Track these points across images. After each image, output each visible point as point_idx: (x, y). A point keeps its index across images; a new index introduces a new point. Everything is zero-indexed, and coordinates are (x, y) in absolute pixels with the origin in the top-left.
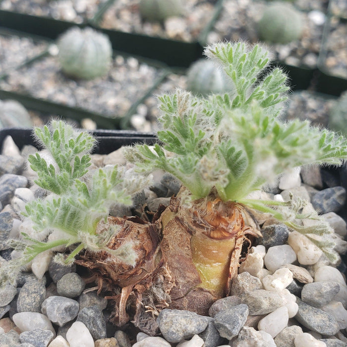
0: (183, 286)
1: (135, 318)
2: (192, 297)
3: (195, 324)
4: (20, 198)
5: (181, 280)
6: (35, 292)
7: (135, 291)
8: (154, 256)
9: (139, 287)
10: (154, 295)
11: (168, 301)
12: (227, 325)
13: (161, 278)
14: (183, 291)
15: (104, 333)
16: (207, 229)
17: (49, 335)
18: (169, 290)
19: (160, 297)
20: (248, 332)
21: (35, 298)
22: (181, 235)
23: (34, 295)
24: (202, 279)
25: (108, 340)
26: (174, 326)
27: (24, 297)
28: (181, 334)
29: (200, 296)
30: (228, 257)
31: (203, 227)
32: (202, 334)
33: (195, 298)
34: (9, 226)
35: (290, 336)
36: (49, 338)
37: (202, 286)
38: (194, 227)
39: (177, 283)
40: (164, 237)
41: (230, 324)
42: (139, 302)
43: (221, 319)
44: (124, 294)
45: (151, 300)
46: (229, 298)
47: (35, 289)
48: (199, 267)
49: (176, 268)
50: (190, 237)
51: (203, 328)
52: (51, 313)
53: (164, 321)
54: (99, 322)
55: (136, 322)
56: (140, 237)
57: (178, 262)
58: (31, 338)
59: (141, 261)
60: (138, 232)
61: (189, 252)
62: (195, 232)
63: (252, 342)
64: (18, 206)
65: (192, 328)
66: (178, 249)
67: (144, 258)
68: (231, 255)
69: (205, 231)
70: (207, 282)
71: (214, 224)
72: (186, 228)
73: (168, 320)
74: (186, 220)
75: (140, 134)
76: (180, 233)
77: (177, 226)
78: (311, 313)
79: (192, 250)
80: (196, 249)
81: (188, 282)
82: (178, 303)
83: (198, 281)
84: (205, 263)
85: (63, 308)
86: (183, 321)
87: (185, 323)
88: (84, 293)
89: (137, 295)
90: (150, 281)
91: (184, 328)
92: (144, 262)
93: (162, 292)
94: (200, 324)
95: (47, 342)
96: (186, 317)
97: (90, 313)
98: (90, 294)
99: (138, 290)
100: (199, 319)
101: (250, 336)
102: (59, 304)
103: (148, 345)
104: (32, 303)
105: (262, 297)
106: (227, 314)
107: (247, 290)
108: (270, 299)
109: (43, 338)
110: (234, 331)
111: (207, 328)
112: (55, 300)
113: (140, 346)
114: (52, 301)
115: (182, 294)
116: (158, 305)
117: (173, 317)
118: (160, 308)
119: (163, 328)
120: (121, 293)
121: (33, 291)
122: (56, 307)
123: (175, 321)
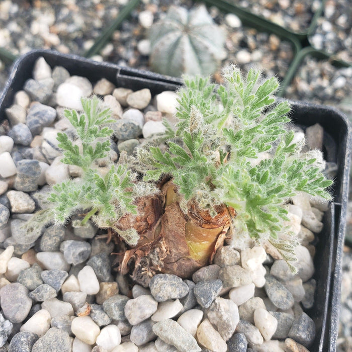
0: (175, 255)
1: (134, 273)
2: (181, 263)
3: (178, 292)
4: (49, 143)
5: (174, 251)
6: (56, 236)
7: (136, 255)
8: (155, 228)
10: (151, 260)
11: (160, 266)
12: (202, 299)
13: (158, 250)
14: (175, 258)
15: (108, 278)
17: (64, 275)
18: (163, 259)
19: (155, 263)
20: (218, 306)
21: (55, 240)
22: (179, 218)
23: (55, 238)
24: (191, 253)
25: (110, 285)
26: (161, 292)
27: (47, 240)
28: (166, 298)
29: (188, 263)
31: (197, 219)
33: (183, 264)
34: (38, 173)
35: (252, 308)
36: (65, 278)
37: (190, 257)
38: (190, 217)
39: (170, 252)
40: (166, 213)
41: (204, 298)
42: (138, 264)
43: (199, 292)
44: (126, 256)
45: (148, 262)
46: (211, 267)
47: (56, 233)
48: (190, 244)
49: (172, 241)
50: (186, 223)
51: (183, 295)
52: (68, 257)
53: (155, 286)
54: (105, 271)
55: (134, 277)
56: (145, 209)
57: (174, 236)
58: (50, 278)
59: (144, 231)
60: (145, 204)
61: (184, 232)
62: (190, 220)
63: (219, 315)
64: (46, 151)
65: (175, 295)
66: (175, 227)
67: (147, 229)
68: (218, 237)
69: (199, 222)
70: (195, 254)
71: (207, 219)
72: (184, 215)
73: (158, 286)
76: (178, 216)
77: (177, 209)
78: (275, 287)
79: (186, 231)
80: (189, 232)
81: (180, 253)
82: (169, 266)
83: (188, 253)
84: (195, 241)
85: (77, 254)
86: (169, 289)
87: (171, 291)
88: (96, 238)
89: (137, 258)
90: (148, 249)
91: (169, 295)
92: (146, 232)
93: (157, 259)
94: (182, 293)
95: (62, 282)
96: (172, 285)
97: (99, 262)
98: (100, 240)
99: (138, 255)
100: (183, 288)
101: (218, 310)
102: (74, 250)
103: (139, 304)
104: (53, 244)
105: (235, 278)
106: (205, 288)
107: (227, 263)
108: (241, 280)
109: (59, 278)
110: (206, 305)
111: (187, 295)
112: (71, 245)
113: (133, 303)
114: (69, 247)
115: (173, 260)
116: (152, 267)
117: (162, 284)
118: (154, 270)
119: (153, 291)
120: (123, 255)
121: (54, 234)
122: (72, 252)
123: (163, 289)
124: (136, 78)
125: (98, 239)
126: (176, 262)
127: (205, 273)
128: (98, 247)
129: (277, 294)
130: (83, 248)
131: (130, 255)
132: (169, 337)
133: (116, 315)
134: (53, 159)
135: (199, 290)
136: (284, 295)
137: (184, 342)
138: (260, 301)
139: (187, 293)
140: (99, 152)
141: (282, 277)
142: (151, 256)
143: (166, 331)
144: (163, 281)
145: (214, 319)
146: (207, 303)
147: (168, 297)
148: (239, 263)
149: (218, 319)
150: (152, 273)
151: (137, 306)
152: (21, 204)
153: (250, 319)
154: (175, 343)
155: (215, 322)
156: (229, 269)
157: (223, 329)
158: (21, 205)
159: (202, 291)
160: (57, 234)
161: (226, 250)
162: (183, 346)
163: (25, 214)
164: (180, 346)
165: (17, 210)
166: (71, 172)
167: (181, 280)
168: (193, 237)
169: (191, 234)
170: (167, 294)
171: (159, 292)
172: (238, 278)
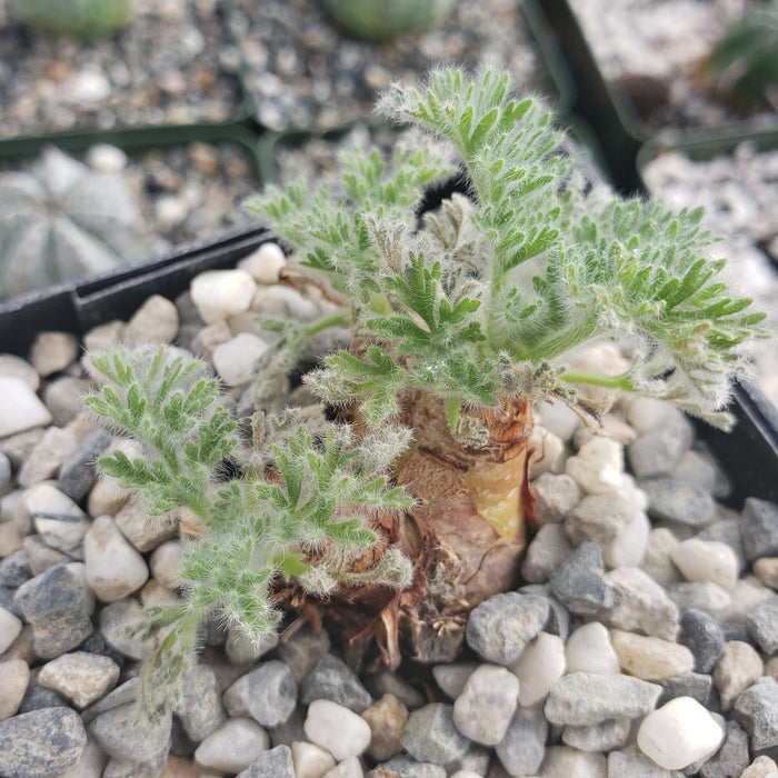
0: (472, 556)
2: (489, 567)
3: (535, 619)
4: (49, 517)
5: (465, 549)
6: (206, 691)
7: (405, 608)
8: (402, 530)
9: (406, 600)
10: (436, 598)
11: (462, 595)
12: (589, 597)
13: (441, 567)
14: (474, 564)
16: (496, 451)
17: (285, 755)
18: (459, 579)
19: (448, 597)
20: (620, 589)
21: (210, 700)
22: (444, 477)
23: (207, 697)
24: (500, 531)
26: (507, 641)
28: (521, 646)
29: (501, 557)
31: (487, 452)
32: (550, 628)
33: (494, 564)
34: (76, 591)
35: (664, 555)
36: (289, 759)
37: (501, 541)
38: (470, 457)
39: (460, 557)
41: (591, 592)
42: (418, 624)
43: (570, 590)
44: (389, 623)
45: (432, 607)
46: (541, 535)
47: (203, 685)
48: (489, 513)
49: (452, 534)
50: (466, 475)
51: (545, 617)
52: (264, 714)
53: (487, 639)
54: (355, 686)
55: (422, 656)
57: (451, 521)
61: (468, 498)
62: (473, 464)
63: (635, 603)
64: (56, 536)
66: (444, 501)
67: (391, 543)
69: (493, 455)
70: (506, 529)
71: (506, 438)
72: (454, 464)
73: (492, 634)
74: (446, 449)
75: (178, 255)
76: (440, 474)
77: (428, 463)
79: (473, 493)
80: (478, 489)
81: (479, 546)
82: (473, 586)
83: (496, 536)
84: (496, 503)
85: (277, 693)
86: (516, 623)
87: (521, 626)
88: (286, 640)
89: (408, 613)
90: (421, 579)
91: (523, 636)
93: (448, 587)
94: (540, 614)
95: (290, 770)
96: (514, 613)
97: (335, 679)
98: (294, 637)
99: (408, 604)
100: (535, 605)
101: (627, 595)
102: (267, 692)
103: (485, 695)
104: (211, 711)
105: (610, 519)
106: (574, 574)
107: (563, 507)
108: (623, 515)
109: (280, 767)
110: (605, 602)
111: (552, 613)
112: (252, 685)
113: (471, 702)
114: (250, 693)
115: (474, 570)
116: (447, 611)
117: (498, 625)
118: (454, 613)
119: (489, 651)
120: (382, 625)
121: (202, 689)
122: (264, 698)
123: (505, 632)
124: (121, 287)
125: (290, 639)
126: (480, 569)
127: (542, 553)
128: (301, 650)
129: (679, 504)
130: (276, 676)
131: (394, 616)
132: (595, 708)
133: (451, 749)
134: (79, 545)
135: (569, 586)
136: (691, 495)
137: (625, 697)
138: (664, 534)
139: (547, 608)
141: (662, 466)
142: (434, 589)
143: (579, 703)
144: (493, 620)
145: (629, 618)
146: (603, 597)
147: (524, 640)
148: (584, 493)
149: (637, 615)
150: (455, 621)
151: (483, 701)
152: (89, 677)
153: (677, 577)
154: (612, 710)
155: (634, 624)
156: (581, 513)
157: (657, 625)
158: (92, 681)
159: (577, 584)
160: (206, 687)
161: (546, 486)
162: (629, 704)
163: (112, 694)
164: (627, 709)
165: (93, 695)
166: (139, 544)
167: (515, 594)
168: (490, 496)
169: (485, 492)
170: (519, 637)
171: (504, 644)
172: (615, 516)
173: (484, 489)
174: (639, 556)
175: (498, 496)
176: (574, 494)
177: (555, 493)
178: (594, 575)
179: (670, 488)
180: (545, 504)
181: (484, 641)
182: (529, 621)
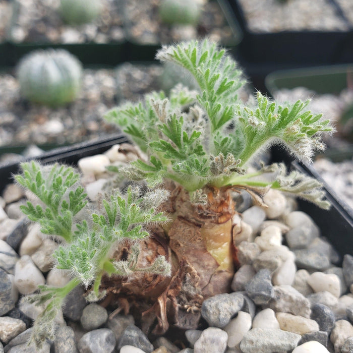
0: (205, 275)
2: (214, 282)
3: (236, 303)
5: (201, 271)
6: (68, 338)
7: (169, 297)
8: (170, 259)
9: (171, 292)
10: (186, 293)
12: (263, 293)
13: (188, 277)
14: (206, 279)
15: (151, 347)
16: (214, 217)
18: (197, 284)
19: (193, 293)
20: (280, 291)
21: (70, 342)
22: (190, 231)
23: (68, 341)
24: (219, 263)
25: (160, 351)
26: (221, 313)
28: (229, 317)
29: (220, 278)
30: (230, 235)
31: (210, 217)
32: (244, 309)
33: (217, 281)
35: (303, 280)
37: (220, 268)
38: (202, 220)
39: (199, 275)
41: (264, 291)
42: (177, 306)
43: (254, 290)
45: (185, 299)
46: (241, 269)
47: (67, 334)
48: (213, 253)
49: (194, 262)
50: (200, 230)
51: (242, 304)
53: (211, 312)
54: (144, 339)
55: (179, 324)
56: (149, 247)
60: (146, 243)
62: (204, 224)
63: (287, 298)
65: (236, 308)
66: (190, 244)
69: (213, 219)
70: (223, 263)
71: (219, 211)
72: (194, 223)
73: (214, 309)
74: (191, 216)
76: (188, 230)
77: (182, 224)
78: (304, 255)
79: (204, 240)
80: (207, 238)
81: (208, 269)
82: (205, 292)
83: (216, 265)
84: (216, 248)
85: (104, 340)
86: (226, 305)
87: (229, 306)
88: (111, 318)
89: (172, 300)
90: (179, 282)
91: (230, 310)
93: (192, 288)
94: (239, 302)
96: (226, 301)
97: (134, 333)
98: (116, 317)
99: (172, 295)
100: (236, 297)
101: (283, 294)
102: (99, 339)
103: (209, 339)
104: (70, 348)
105: (274, 258)
106: (256, 283)
107: (252, 257)
108: (280, 257)
110: (271, 294)
111: (245, 302)
112: (92, 336)
113: (203, 343)
114: (91, 339)
115: (206, 282)
116: (192, 300)
117: (216, 305)
118: (196, 302)
119: (213, 318)
120: (158, 304)
121: (66, 336)
122: (98, 342)
123: (220, 308)
125: (114, 318)
126: (209, 282)
127: (241, 277)
128: (119, 323)
129: (311, 259)
130: (105, 334)
131: (164, 300)
132: (266, 343)
134: (13, 268)
135: (253, 288)
136: (317, 256)
137: (282, 339)
138: (303, 273)
139: (243, 300)
140: (77, 203)
141: (303, 242)
142: (185, 289)
143: (257, 341)
144: (215, 303)
145: (285, 306)
146: (270, 293)
147: (230, 314)
148: (262, 250)
149: (289, 304)
150: (196, 306)
151: (208, 342)
152: (9, 325)
153: (310, 291)
154: (275, 345)
155: (287, 309)
156: (261, 258)
157: (299, 310)
158: (10, 326)
159: (257, 287)
160: (68, 336)
161: (243, 247)
162: (284, 342)
163: (20, 335)
164: (282, 345)
165: (10, 333)
166: (41, 267)
167: (227, 294)
168: (213, 243)
169: (211, 241)
170: (228, 311)
171: (220, 314)
172: (276, 257)
173: (210, 239)
174: (291, 281)
175: (217, 244)
176: (258, 251)
177: (248, 250)
178: (265, 283)
179: (307, 253)
180: (243, 255)
181: (209, 313)
182: (233, 304)
